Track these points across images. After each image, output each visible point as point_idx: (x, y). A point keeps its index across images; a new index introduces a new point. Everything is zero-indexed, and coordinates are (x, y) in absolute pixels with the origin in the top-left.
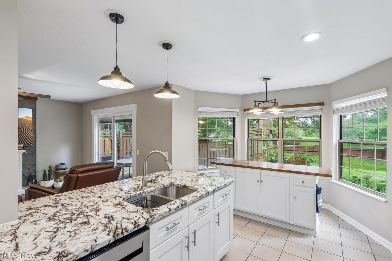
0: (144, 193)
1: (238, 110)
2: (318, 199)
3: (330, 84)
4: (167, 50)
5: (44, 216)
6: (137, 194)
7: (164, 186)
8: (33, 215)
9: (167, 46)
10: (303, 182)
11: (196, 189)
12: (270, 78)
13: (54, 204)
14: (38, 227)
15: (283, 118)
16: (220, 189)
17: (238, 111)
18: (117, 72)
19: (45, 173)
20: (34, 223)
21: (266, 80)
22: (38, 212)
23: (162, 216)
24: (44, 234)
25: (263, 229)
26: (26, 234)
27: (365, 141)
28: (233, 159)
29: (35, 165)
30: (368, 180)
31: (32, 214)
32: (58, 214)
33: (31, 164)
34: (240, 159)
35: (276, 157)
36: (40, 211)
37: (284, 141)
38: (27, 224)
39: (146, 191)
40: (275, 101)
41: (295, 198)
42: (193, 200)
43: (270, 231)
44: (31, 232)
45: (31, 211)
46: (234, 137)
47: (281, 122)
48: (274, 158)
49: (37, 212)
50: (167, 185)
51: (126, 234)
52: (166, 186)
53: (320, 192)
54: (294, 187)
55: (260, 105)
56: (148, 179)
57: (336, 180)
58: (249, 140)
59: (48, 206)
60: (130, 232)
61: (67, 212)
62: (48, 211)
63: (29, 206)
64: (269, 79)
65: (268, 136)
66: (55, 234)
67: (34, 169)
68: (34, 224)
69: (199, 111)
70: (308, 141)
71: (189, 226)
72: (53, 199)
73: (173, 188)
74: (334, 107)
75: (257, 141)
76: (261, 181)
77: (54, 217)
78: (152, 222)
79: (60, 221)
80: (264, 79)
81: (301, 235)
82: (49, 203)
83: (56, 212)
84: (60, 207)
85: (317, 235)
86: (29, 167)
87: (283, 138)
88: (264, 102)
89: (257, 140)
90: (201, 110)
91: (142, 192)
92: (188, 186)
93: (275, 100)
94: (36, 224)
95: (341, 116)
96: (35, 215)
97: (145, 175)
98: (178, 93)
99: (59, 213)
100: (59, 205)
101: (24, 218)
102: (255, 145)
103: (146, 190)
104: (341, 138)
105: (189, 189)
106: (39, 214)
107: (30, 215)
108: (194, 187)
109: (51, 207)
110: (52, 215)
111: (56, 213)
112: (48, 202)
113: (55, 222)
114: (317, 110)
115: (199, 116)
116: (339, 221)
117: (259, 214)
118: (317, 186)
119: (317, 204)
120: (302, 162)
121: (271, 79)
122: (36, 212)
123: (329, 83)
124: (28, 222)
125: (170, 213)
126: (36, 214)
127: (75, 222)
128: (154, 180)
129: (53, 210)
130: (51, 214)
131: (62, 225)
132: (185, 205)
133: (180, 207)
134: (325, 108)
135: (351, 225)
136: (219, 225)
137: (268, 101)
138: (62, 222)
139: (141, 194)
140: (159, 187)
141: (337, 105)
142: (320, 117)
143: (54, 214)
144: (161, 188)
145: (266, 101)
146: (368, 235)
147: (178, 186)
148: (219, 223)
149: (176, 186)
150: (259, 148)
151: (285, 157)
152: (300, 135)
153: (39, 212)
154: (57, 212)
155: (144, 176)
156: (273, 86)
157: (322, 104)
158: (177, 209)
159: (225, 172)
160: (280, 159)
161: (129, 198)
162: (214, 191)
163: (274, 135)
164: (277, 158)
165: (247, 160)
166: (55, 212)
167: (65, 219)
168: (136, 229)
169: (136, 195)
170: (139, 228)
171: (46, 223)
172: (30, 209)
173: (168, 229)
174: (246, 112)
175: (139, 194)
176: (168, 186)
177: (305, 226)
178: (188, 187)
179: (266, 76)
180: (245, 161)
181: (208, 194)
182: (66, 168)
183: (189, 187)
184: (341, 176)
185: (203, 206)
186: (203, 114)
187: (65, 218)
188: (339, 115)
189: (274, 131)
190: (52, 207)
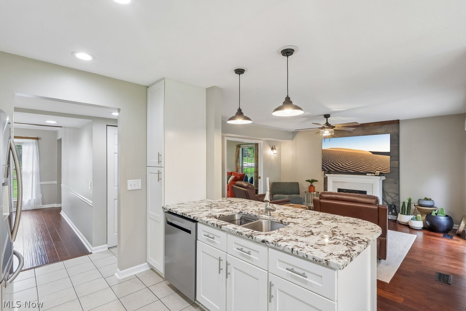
19: (404, 206)
29: (398, 194)
33: (395, 192)
67: (397, 198)
86: (393, 196)
182: (433, 205)
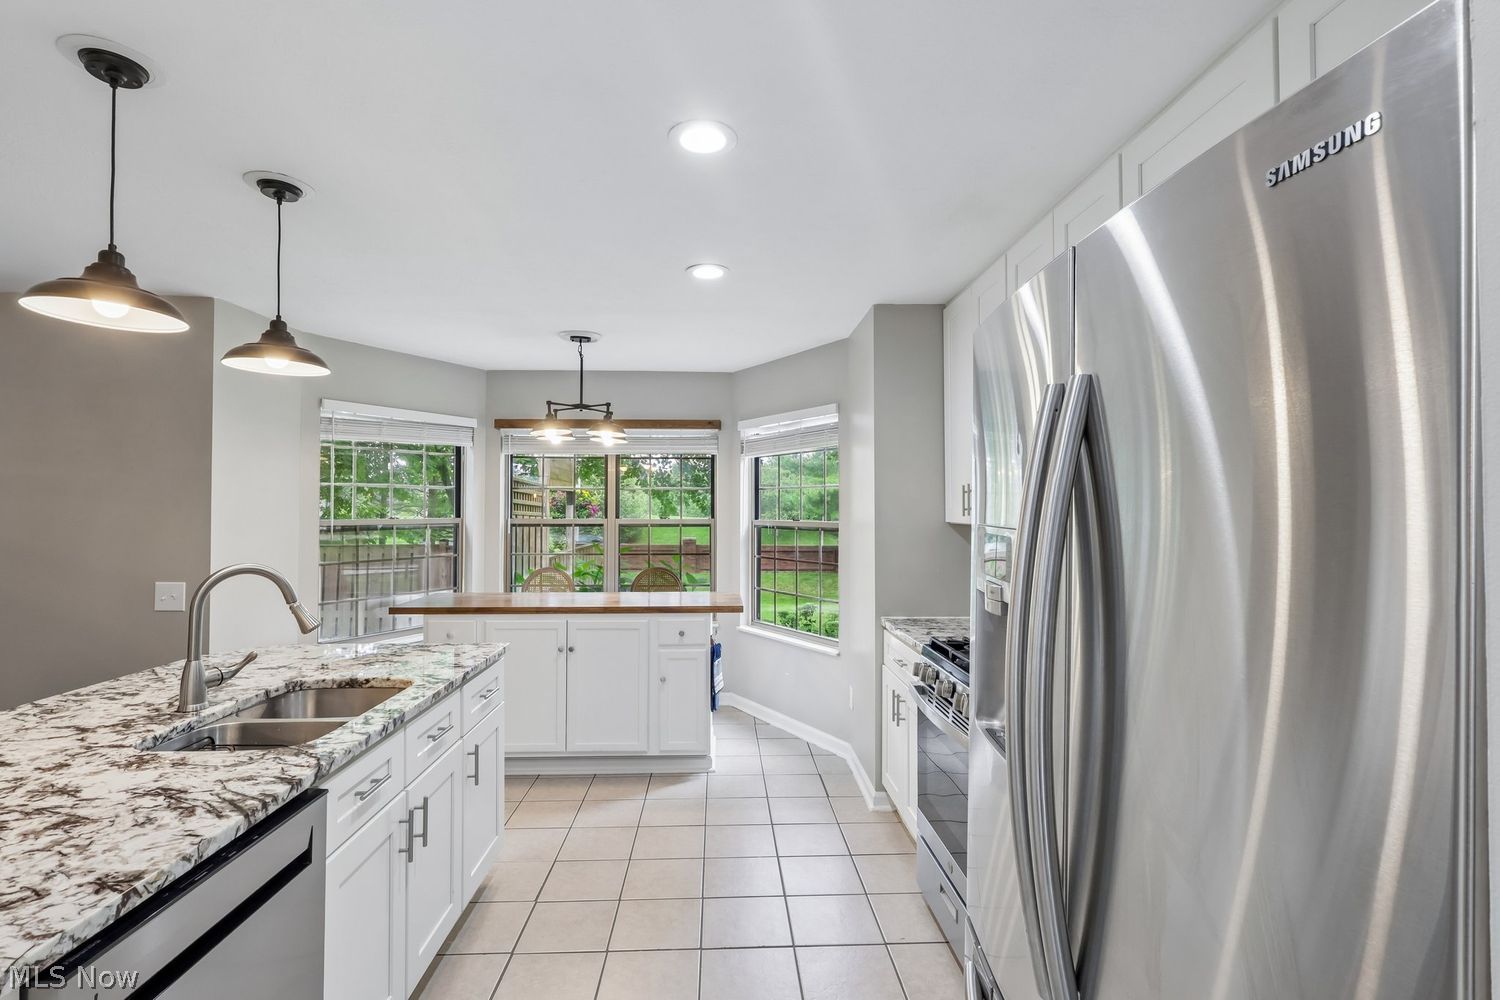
0: (200, 725)
1: (473, 423)
2: (715, 672)
3: (736, 373)
4: (279, 203)
6: (176, 728)
7: (267, 693)
9: (280, 190)
10: (682, 634)
11: (402, 682)
12: (593, 337)
15: (618, 457)
16: (478, 671)
17: (475, 426)
18: (111, 265)
21: (581, 342)
23: (351, 755)
25: (579, 791)
27: (804, 522)
28: (455, 591)
30: (808, 618)
34: (481, 590)
35: (596, 578)
37: (620, 526)
39: (209, 716)
40: (608, 409)
41: (663, 680)
42: (419, 706)
43: (597, 791)
46: (458, 515)
47: (612, 469)
48: (589, 581)
50: (277, 691)
51: (272, 809)
52: (273, 695)
53: (719, 656)
54: (662, 651)
55: (559, 413)
56: (208, 674)
57: (748, 624)
58: (512, 525)
60: (281, 804)
64: (588, 339)
65: (562, 510)
69: (322, 415)
70: (684, 525)
71: (408, 789)
73: (304, 697)
74: (742, 435)
75: (538, 528)
76: (571, 650)
78: (328, 771)
80: (573, 338)
81: (678, 778)
85: (714, 767)
87: (617, 517)
88: (576, 407)
89: (539, 525)
90: (333, 413)
91: (195, 718)
92: (366, 678)
93: (608, 405)
95: (757, 460)
97: (197, 658)
98: (326, 362)
102: (532, 545)
103: (204, 713)
104: (757, 518)
105: (372, 687)
108: (392, 678)
114: (705, 439)
115: (323, 437)
116: (755, 728)
117: (562, 753)
118: (712, 641)
119: (713, 687)
120: (673, 583)
121: (596, 341)
123: (732, 371)
125: (368, 745)
128: (230, 674)
132: (402, 721)
133: (391, 728)
134: (722, 434)
135: (779, 729)
136: (477, 783)
137: (587, 407)
139: (190, 727)
140: (250, 699)
141: (749, 431)
142: (713, 458)
144: (259, 699)
145: (581, 406)
146: (811, 741)
147: (322, 685)
148: (476, 776)
149: (316, 686)
150: (538, 551)
151: (622, 575)
152: (641, 509)
155: (189, 661)
156: (597, 358)
157: (715, 424)
158: (384, 734)
159: (448, 636)
160: (610, 578)
161: (152, 745)
162: (465, 679)
163: (581, 508)
164: (602, 579)
165: (506, 591)
168: (295, 794)
169: (175, 732)
170: (301, 790)
173: (361, 795)
174: (502, 430)
175: (184, 730)
176: (280, 692)
177: (687, 751)
178: (367, 681)
179: (581, 328)
180: (498, 594)
181: (451, 687)
183: (373, 683)
184: (757, 614)
185: (436, 727)
186: (341, 427)
188: (753, 457)
189: (581, 495)
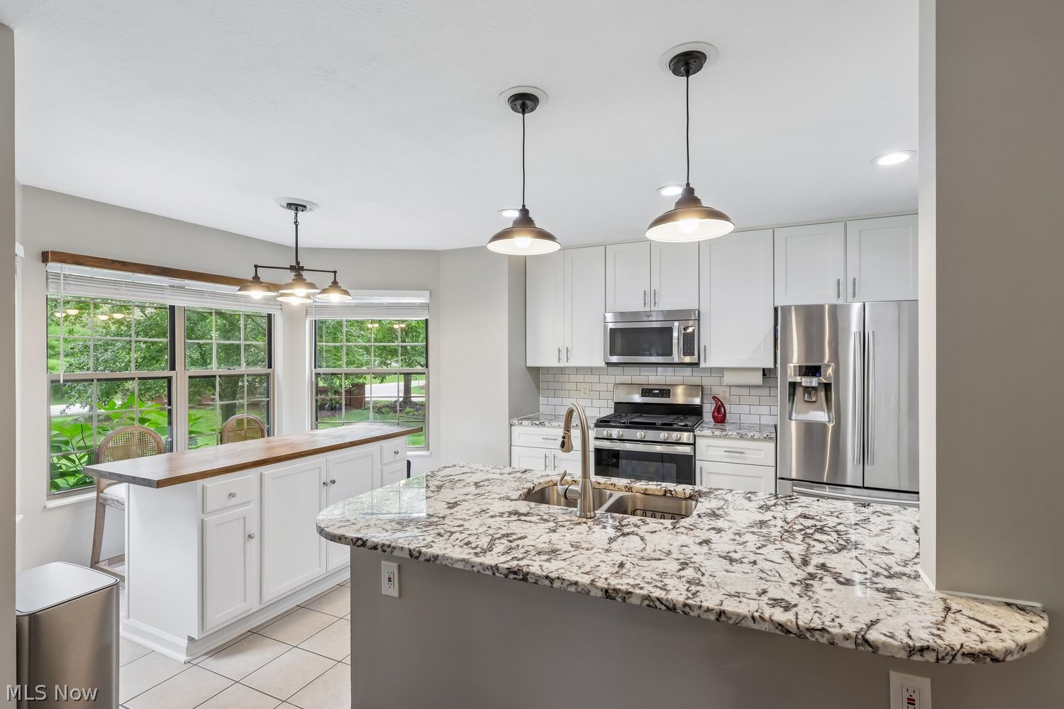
4: (524, 114)
5: (863, 556)
8: (885, 569)
9: (524, 102)
10: (396, 453)
12: (309, 207)
13: (821, 579)
14: (882, 540)
17: (23, 255)
18: (690, 200)
20: (887, 552)
21: (297, 210)
22: (873, 571)
24: (876, 530)
26: (902, 539)
31: (886, 573)
32: (832, 547)
36: (865, 573)
37: (189, 378)
38: (901, 555)
44: (895, 538)
45: (890, 584)
49: (875, 573)
54: (384, 469)
59: (841, 579)
61: (812, 543)
62: (849, 563)
63: (893, 608)
64: (305, 208)
66: (860, 522)
68: (887, 549)
72: (810, 598)
76: (333, 482)
77: (845, 546)
79: (838, 534)
80: (290, 205)
82: (831, 590)
83: (835, 553)
84: (815, 560)
87: (185, 369)
94: (884, 547)
96: (881, 567)
99: (829, 548)
100: (811, 569)
101: (907, 570)
104: (317, 367)
106: (871, 566)
107: (892, 571)
109: (835, 570)
110: (845, 551)
111: (836, 551)
112: (834, 592)
113: (848, 536)
122: (877, 575)
124: (897, 558)
126: (877, 569)
127: (818, 523)
129: (834, 562)
130: (845, 554)
131: (840, 528)
138: (837, 531)
143: (840, 551)
153: (868, 572)
154: (832, 552)
166: (836, 555)
167: (829, 535)
171: (864, 542)
172: (891, 592)
187: (826, 536)
190: (832, 570)
